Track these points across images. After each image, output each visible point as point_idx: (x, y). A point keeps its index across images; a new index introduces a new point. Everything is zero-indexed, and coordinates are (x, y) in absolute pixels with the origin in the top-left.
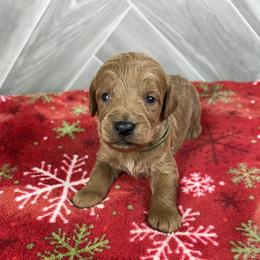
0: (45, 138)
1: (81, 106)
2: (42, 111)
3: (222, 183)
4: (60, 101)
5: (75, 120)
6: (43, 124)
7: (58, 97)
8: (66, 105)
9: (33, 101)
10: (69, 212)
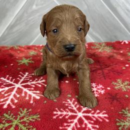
0: (12, 65)
1: (34, 51)
2: (13, 53)
3: (109, 88)
4: (23, 49)
5: (29, 57)
6: (12, 58)
7: (22, 47)
8: (26, 51)
9: (8, 48)
10: (16, 101)
